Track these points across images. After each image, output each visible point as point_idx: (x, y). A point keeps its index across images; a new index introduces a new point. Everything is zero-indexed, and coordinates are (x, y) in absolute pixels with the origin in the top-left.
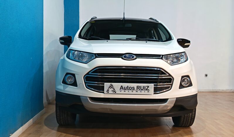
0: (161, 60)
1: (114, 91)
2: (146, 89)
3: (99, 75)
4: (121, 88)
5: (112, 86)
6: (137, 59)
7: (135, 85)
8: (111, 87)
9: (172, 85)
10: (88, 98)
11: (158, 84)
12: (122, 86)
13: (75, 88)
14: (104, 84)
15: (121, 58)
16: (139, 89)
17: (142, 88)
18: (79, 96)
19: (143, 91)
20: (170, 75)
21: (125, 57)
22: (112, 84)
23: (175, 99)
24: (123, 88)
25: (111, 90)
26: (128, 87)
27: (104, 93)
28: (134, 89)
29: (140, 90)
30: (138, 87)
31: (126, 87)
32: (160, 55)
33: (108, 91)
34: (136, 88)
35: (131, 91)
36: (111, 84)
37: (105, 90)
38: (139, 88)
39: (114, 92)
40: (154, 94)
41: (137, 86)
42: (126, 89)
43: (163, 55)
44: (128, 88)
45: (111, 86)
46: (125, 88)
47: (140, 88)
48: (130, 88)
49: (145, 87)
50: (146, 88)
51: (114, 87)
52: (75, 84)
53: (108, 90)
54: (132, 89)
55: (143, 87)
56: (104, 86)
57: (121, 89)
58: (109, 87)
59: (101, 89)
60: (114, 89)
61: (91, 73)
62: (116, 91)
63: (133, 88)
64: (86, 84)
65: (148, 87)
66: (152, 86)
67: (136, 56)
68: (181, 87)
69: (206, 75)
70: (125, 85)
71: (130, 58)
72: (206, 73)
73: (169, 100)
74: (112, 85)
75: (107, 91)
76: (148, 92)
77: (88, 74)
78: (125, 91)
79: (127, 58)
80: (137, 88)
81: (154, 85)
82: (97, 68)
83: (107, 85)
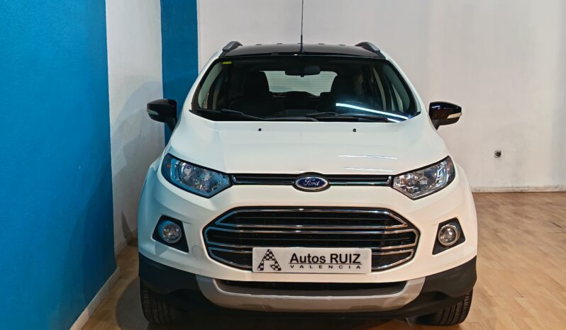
0: (389, 188)
1: (277, 268)
2: (354, 262)
3: (240, 228)
4: (292, 259)
5: (271, 255)
6: (332, 187)
7: (326, 252)
8: (269, 256)
9: (415, 248)
10: (215, 282)
11: (383, 248)
12: (294, 255)
13: (183, 254)
14: (251, 250)
15: (291, 187)
16: (337, 262)
17: (343, 260)
18: (194, 275)
19: (345, 267)
20: (410, 225)
21: (301, 183)
22: (272, 249)
23: (423, 281)
24: (296, 259)
25: (267, 263)
26: (309, 256)
27: (251, 270)
28: (325, 261)
29: (339, 262)
30: (334, 256)
31: (305, 257)
32: (388, 176)
33: (262, 267)
34: (328, 260)
35: (317, 266)
36: (268, 251)
37: (256, 263)
38: (335, 259)
39: (277, 269)
40: (373, 271)
41: (332, 255)
42: (305, 261)
43: (393, 177)
44: (310, 260)
45: (268, 255)
46: (303, 260)
47: (338, 259)
48: (315, 260)
49: (350, 255)
50: (353, 258)
51: (276, 256)
52: (182, 244)
53: (262, 264)
54: (319, 262)
55: (346, 255)
56: (251, 254)
57: (294, 262)
58: (265, 257)
59: (244, 261)
60: (276, 262)
61: (221, 222)
62: (281, 266)
63: (323, 258)
64: (210, 248)
65: (359, 255)
66: (366, 253)
67: (329, 181)
68: (439, 247)
69: (499, 154)
70: (302, 251)
71: (314, 186)
72: (498, 149)
73: (408, 284)
74: (271, 253)
75: (259, 267)
76: (358, 267)
77: (212, 223)
78: (302, 267)
79: (308, 186)
80: (332, 258)
81: (373, 251)
82: (235, 212)
83: (258, 252)
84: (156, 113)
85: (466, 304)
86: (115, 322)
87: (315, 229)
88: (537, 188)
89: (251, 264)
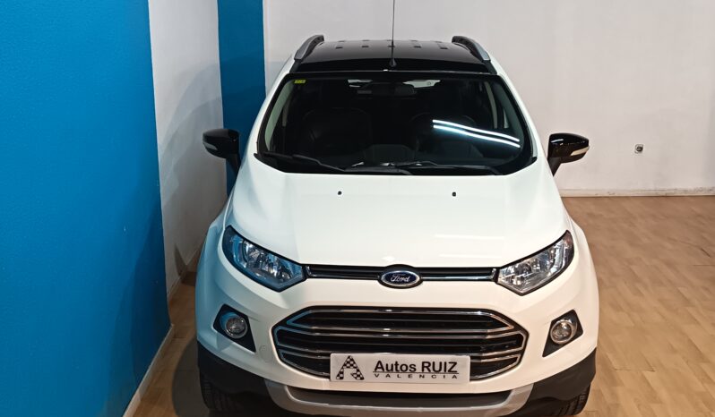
0: (493, 283)
1: (359, 376)
2: (450, 371)
3: (315, 330)
4: (377, 368)
5: (352, 363)
6: (424, 283)
7: (417, 359)
8: (350, 363)
9: (522, 352)
10: (287, 389)
11: (484, 355)
12: (380, 362)
13: (248, 353)
14: (329, 355)
15: (376, 282)
16: (429, 370)
17: (437, 368)
18: (262, 379)
19: (439, 376)
20: (518, 327)
21: (388, 278)
23: (531, 388)
24: (382, 367)
25: (348, 372)
26: (397, 364)
27: (329, 377)
28: (415, 369)
29: (432, 371)
30: (426, 365)
31: (392, 365)
32: (491, 269)
33: (341, 375)
34: (419, 369)
35: (406, 375)
36: (349, 357)
37: (334, 371)
38: (427, 367)
39: (359, 378)
40: (471, 380)
41: (423, 363)
42: (392, 369)
43: (498, 269)
44: (397, 368)
45: (348, 362)
46: (390, 368)
47: (431, 368)
48: (404, 368)
49: (445, 363)
50: (449, 366)
51: (358, 364)
52: (247, 341)
53: (342, 373)
54: (408, 371)
55: (441, 363)
56: (329, 361)
57: (378, 370)
58: (345, 365)
59: (322, 368)
60: (358, 370)
61: (294, 322)
62: (364, 375)
63: (413, 367)
64: (282, 351)
65: (455, 364)
66: (464, 361)
67: (421, 275)
68: (551, 347)
69: (640, 149)
70: (389, 358)
71: (403, 282)
72: (640, 143)
73: (512, 394)
74: (352, 360)
75: (338, 375)
76: (454, 377)
77: (283, 323)
78: (388, 376)
79: (395, 282)
80: (423, 367)
81: (472, 358)
82: (310, 312)
83: (337, 359)
84: (214, 148)
85: (582, 398)
86: (172, 407)
87: (404, 333)
88: (685, 191)
89: (329, 372)
